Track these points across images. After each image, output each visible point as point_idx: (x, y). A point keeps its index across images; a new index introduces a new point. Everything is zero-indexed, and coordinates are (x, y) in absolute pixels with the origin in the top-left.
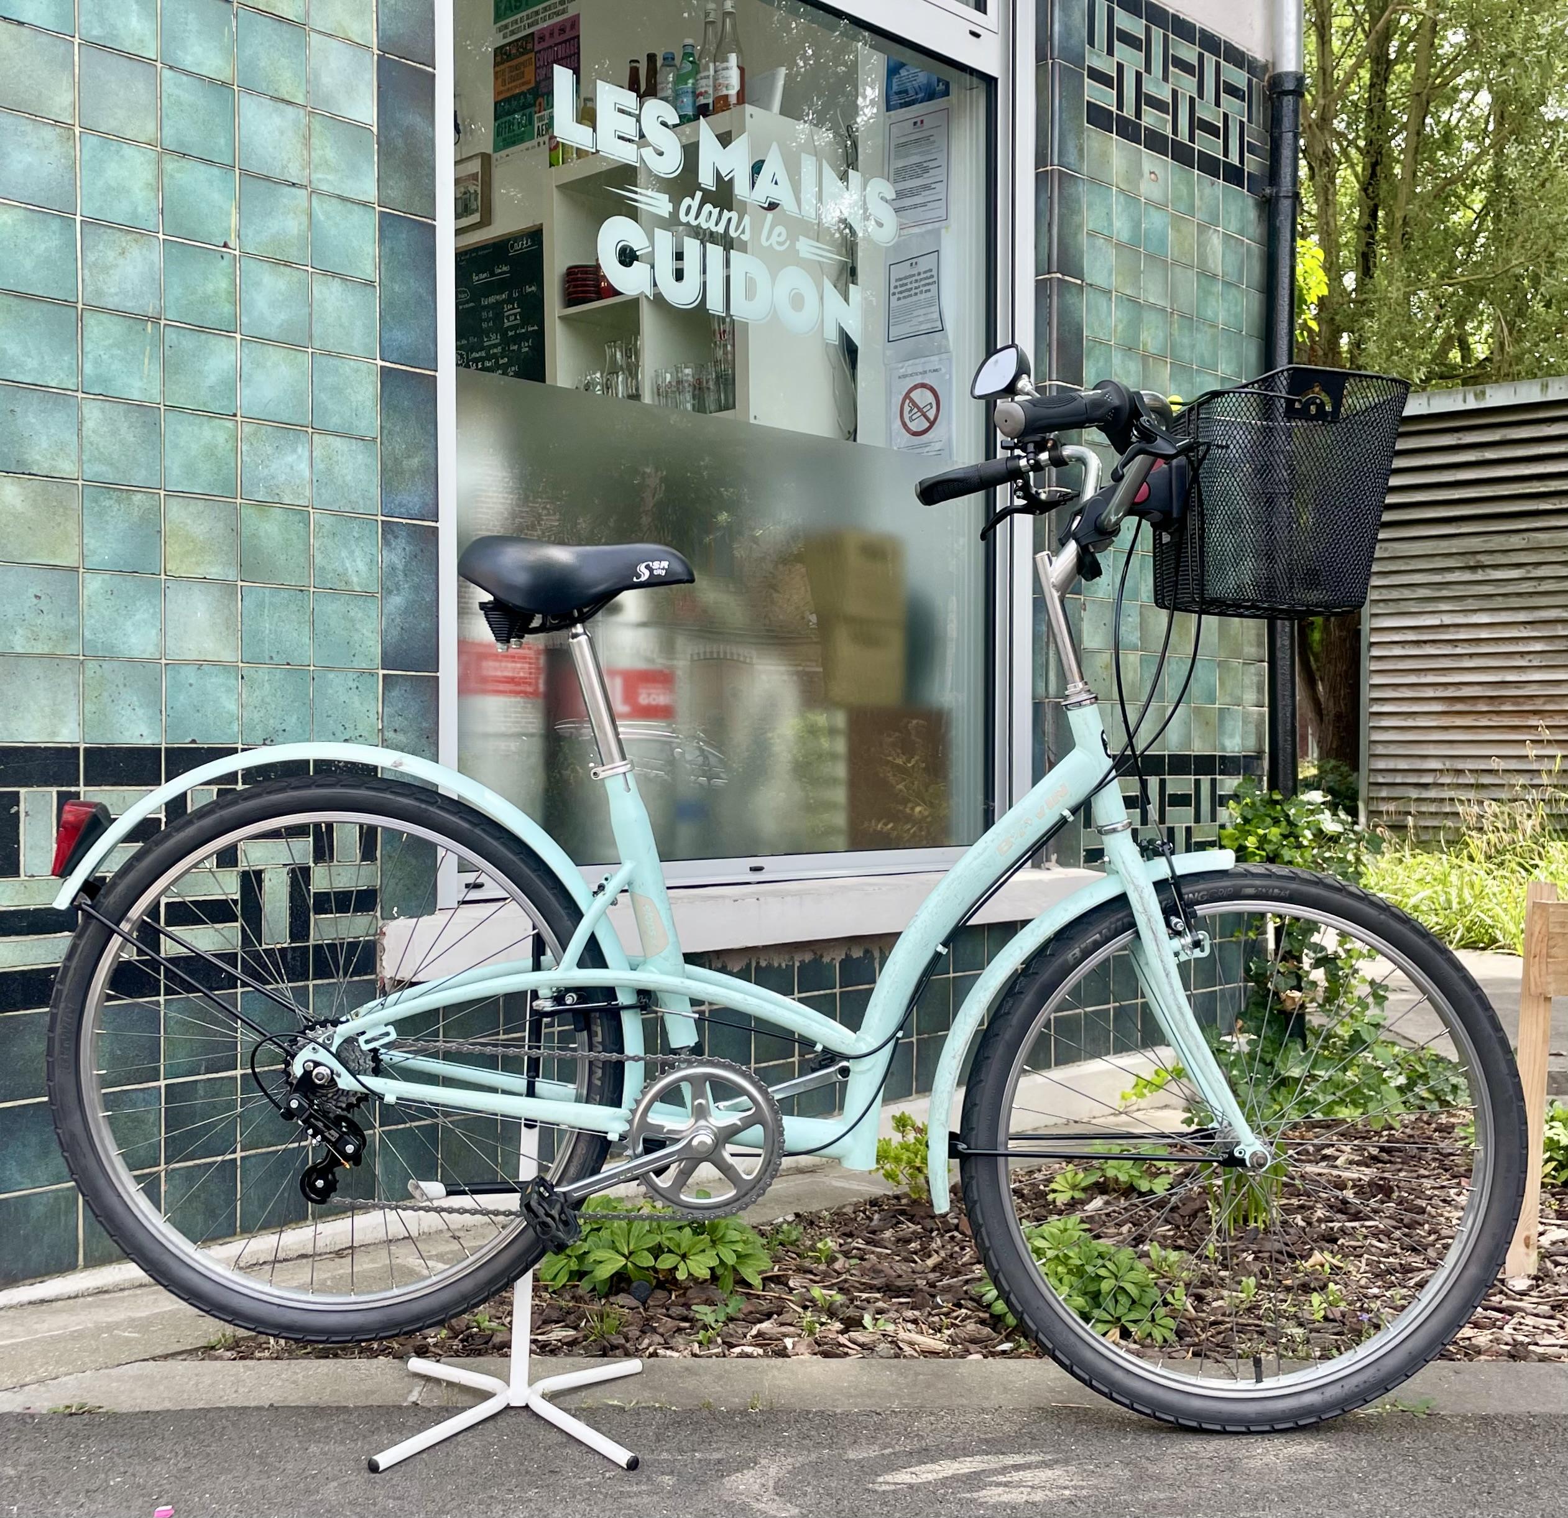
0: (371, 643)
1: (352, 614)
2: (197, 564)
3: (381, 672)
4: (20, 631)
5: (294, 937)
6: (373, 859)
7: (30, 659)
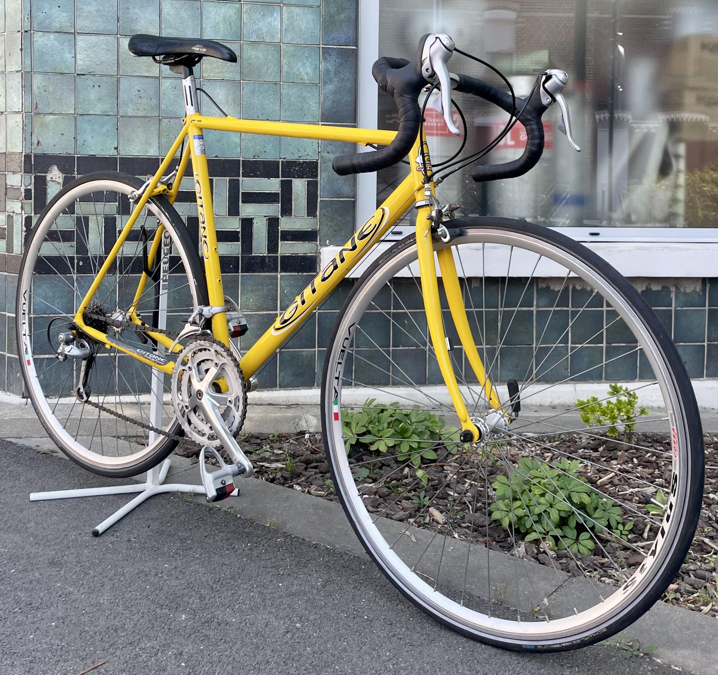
1: (304, 94)
2: (219, 73)
3: (321, 123)
4: (130, 106)
5: (269, 251)
6: (315, 216)
7: (136, 119)
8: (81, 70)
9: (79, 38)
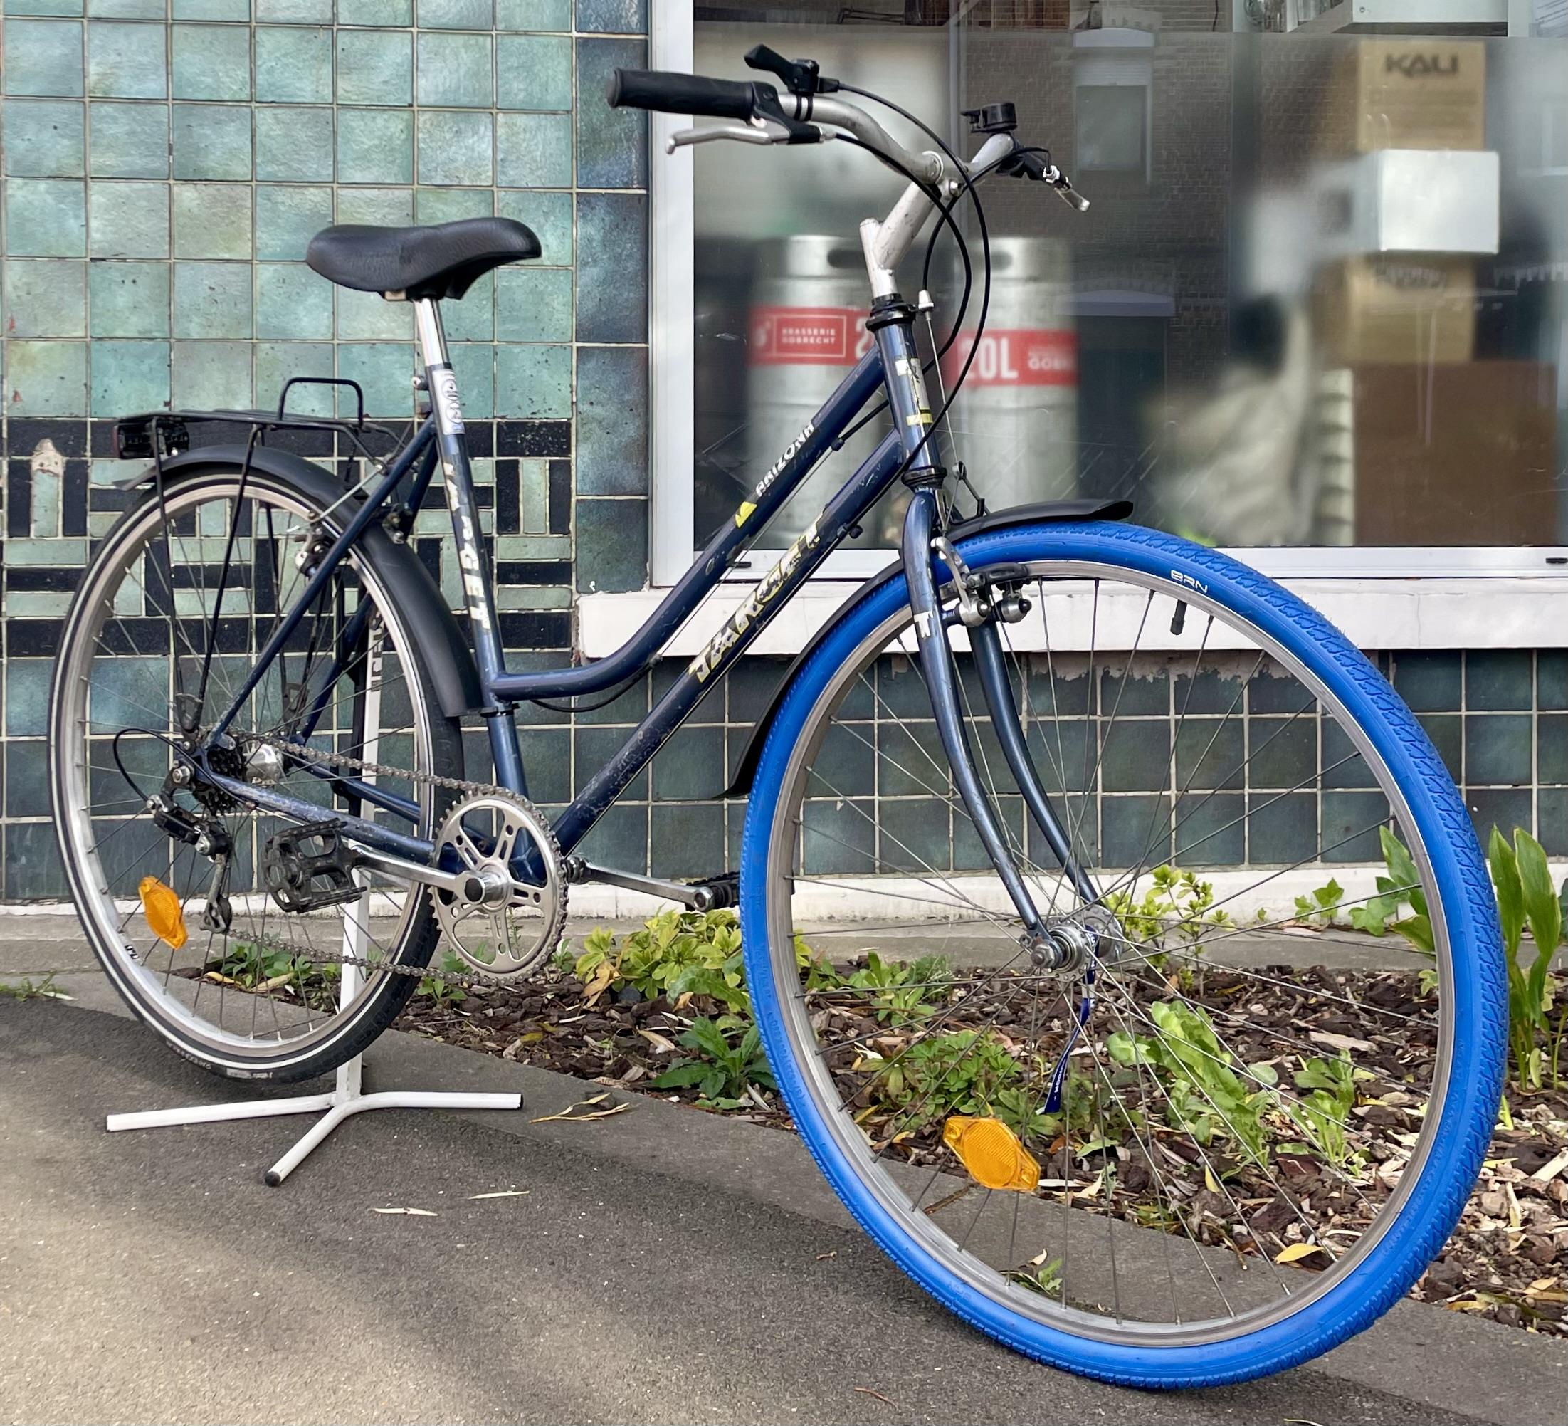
0: (560, 316)
3: (576, 345)
4: (196, 319)
6: (566, 532)
7: (205, 344)
8: (98, 252)
9: (95, 187)
